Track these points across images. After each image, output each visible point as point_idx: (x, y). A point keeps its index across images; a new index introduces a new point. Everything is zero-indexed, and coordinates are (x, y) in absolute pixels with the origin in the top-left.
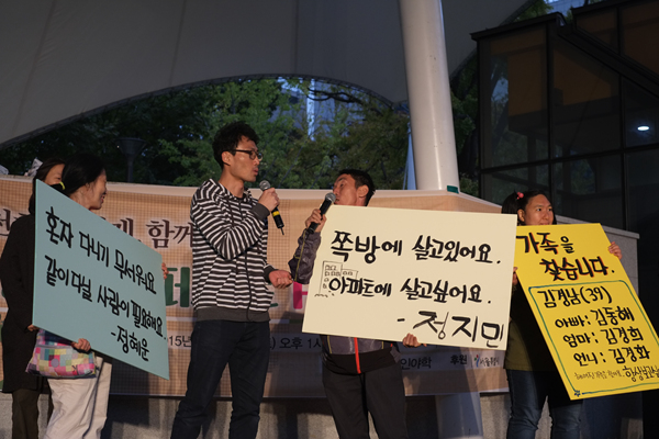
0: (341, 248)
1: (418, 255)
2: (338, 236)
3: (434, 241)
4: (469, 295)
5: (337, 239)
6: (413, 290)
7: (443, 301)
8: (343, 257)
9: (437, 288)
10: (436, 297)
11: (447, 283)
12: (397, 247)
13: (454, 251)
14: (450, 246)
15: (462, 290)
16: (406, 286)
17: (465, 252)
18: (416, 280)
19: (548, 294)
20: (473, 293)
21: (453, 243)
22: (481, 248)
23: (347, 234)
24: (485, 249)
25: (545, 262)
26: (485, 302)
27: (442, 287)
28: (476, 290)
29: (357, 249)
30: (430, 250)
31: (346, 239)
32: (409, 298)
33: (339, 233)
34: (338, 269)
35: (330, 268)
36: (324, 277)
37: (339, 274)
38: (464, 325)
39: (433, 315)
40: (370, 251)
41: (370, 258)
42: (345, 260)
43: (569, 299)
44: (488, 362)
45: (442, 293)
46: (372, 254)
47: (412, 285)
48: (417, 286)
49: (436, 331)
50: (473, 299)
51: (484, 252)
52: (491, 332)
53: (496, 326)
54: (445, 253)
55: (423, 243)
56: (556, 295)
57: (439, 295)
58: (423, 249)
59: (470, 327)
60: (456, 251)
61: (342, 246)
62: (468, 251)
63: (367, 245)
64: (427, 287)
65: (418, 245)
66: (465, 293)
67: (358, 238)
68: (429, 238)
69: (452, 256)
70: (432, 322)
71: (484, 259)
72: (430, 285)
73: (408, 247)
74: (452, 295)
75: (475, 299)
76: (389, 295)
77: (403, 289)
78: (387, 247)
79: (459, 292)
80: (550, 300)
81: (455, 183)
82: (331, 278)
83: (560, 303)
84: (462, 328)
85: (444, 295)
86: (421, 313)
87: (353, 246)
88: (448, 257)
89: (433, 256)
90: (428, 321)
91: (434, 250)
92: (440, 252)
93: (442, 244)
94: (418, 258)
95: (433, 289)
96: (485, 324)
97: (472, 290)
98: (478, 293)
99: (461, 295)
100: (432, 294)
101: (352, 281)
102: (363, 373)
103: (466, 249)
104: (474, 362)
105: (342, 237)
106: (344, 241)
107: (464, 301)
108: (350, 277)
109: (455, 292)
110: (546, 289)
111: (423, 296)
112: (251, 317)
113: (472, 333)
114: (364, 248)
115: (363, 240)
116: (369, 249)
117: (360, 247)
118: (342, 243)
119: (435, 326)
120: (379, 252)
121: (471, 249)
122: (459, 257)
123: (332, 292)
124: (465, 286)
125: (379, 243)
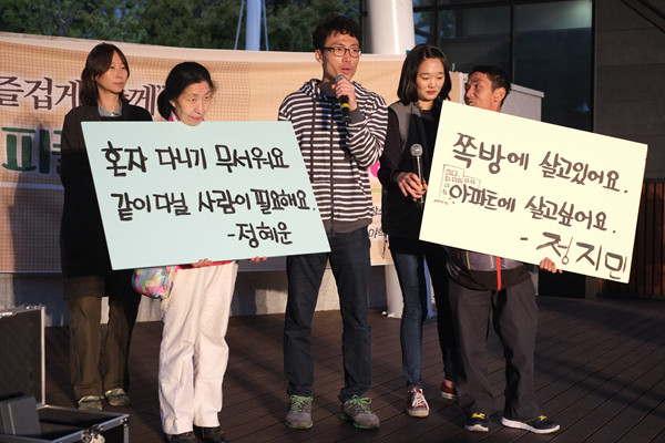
0: (464, 153)
1: (545, 172)
2: (461, 139)
3: (562, 159)
4: (594, 222)
5: (460, 142)
6: (538, 209)
7: (568, 225)
8: (466, 163)
9: (563, 210)
10: (561, 219)
11: (572, 206)
12: (523, 160)
13: (582, 173)
14: (578, 167)
15: (587, 215)
16: (530, 204)
17: (593, 176)
18: (542, 198)
20: (598, 220)
21: (582, 165)
22: (609, 175)
23: (470, 138)
24: (613, 176)
26: (610, 230)
27: (568, 209)
28: (601, 217)
29: (481, 157)
30: (558, 168)
31: (469, 143)
32: (534, 217)
33: (462, 136)
34: (460, 175)
35: (451, 172)
36: (444, 182)
37: (460, 181)
38: (588, 252)
39: (558, 238)
40: (494, 160)
41: (495, 168)
42: (468, 166)
45: (567, 217)
46: (497, 164)
47: (537, 203)
48: (542, 205)
49: (559, 255)
50: (597, 227)
51: (612, 179)
52: (614, 263)
53: (620, 257)
54: (573, 174)
55: (551, 160)
57: (564, 217)
58: (551, 167)
59: (593, 255)
60: (584, 174)
61: (465, 150)
62: (597, 176)
63: (492, 153)
64: (552, 208)
65: (545, 161)
66: (590, 218)
67: (482, 144)
68: (557, 155)
69: (580, 178)
70: (556, 245)
71: (611, 186)
72: (556, 206)
73: (535, 161)
74: (577, 219)
75: (600, 226)
76: (512, 210)
77: (527, 207)
78: (513, 159)
79: (584, 217)
82: (452, 184)
84: (585, 255)
85: (570, 218)
86: (545, 234)
87: (477, 152)
88: (576, 179)
89: (560, 175)
90: (551, 244)
91: (562, 169)
92: (567, 173)
93: (570, 164)
94: (545, 176)
95: (559, 210)
96: (609, 254)
97: (597, 216)
98: (603, 221)
99: (587, 221)
100: (557, 215)
101: (474, 190)
102: (503, 290)
103: (595, 173)
105: (465, 140)
106: (467, 145)
107: (589, 228)
108: (473, 186)
109: (580, 217)
111: (547, 216)
113: (595, 261)
114: (489, 156)
115: (488, 148)
116: (494, 157)
117: (485, 154)
118: (465, 147)
119: (559, 250)
120: (504, 163)
121: (599, 174)
122: (587, 180)
123: (454, 199)
124: (590, 212)
125: (504, 153)
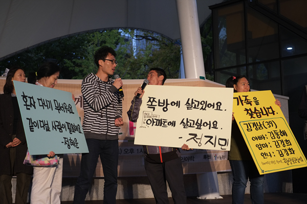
0: (152, 105)
1: (188, 107)
2: (150, 99)
3: (195, 101)
4: (212, 126)
5: (150, 101)
6: (186, 124)
7: (200, 129)
8: (152, 109)
9: (197, 122)
10: (196, 127)
11: (201, 120)
12: (178, 104)
13: (204, 105)
14: (203, 103)
15: (209, 123)
16: (182, 122)
17: (210, 106)
18: (187, 119)
19: (248, 125)
20: (214, 125)
21: (204, 102)
22: (217, 104)
23: (154, 98)
24: (219, 104)
25: (246, 110)
26: (219, 128)
27: (199, 122)
28: (215, 123)
29: (159, 105)
30: (193, 105)
31: (154, 101)
32: (184, 128)
33: (150, 98)
34: (150, 115)
35: (146, 114)
36: (144, 119)
37: (151, 117)
38: (210, 139)
39: (196, 135)
40: (165, 106)
41: (165, 109)
42: (154, 110)
43: (258, 127)
44: (221, 158)
45: (199, 125)
46: (166, 107)
47: (185, 121)
48: (187, 122)
49: (197, 142)
50: (214, 127)
51: (218, 106)
52: (223, 142)
53: (225, 140)
54: (200, 106)
55: (190, 102)
56: (252, 125)
57: (198, 126)
58: (190, 105)
59: (213, 140)
60: (206, 105)
61: (152, 104)
62: (211, 105)
63: (164, 103)
64: (192, 122)
65: (188, 103)
66: (210, 125)
67: (159, 100)
68: (192, 99)
69: (204, 108)
70: (195, 139)
71: (219, 109)
72: (194, 121)
73: (183, 103)
74: (204, 126)
75: (215, 127)
76: (174, 126)
77: (181, 124)
78: (173, 104)
79: (207, 124)
80: (249, 128)
81: (203, 75)
82: (147, 119)
83: (254, 129)
84: (209, 141)
85: (200, 126)
86: (190, 134)
87: (157, 104)
88: (202, 108)
89: (195, 108)
90: (193, 138)
91: (195, 105)
92: (198, 106)
93: (199, 102)
94: (188, 109)
95: (195, 123)
96: (220, 139)
97: (213, 123)
98: (216, 125)
99: (208, 126)
100: (195, 125)
101: (157, 120)
102: (164, 163)
104: (214, 158)
105: (152, 100)
106: (153, 101)
107: (210, 128)
108: (157, 118)
109: (205, 124)
110: (247, 123)
111: (190, 126)
112: (108, 138)
113: (214, 143)
114: (162, 105)
115: (162, 101)
116: (165, 105)
117: (161, 104)
118: (152, 103)
119: (197, 140)
120: (169, 107)
121: (212, 104)
122: (207, 108)
123: (148, 125)
124: (210, 122)
125: (169, 102)
